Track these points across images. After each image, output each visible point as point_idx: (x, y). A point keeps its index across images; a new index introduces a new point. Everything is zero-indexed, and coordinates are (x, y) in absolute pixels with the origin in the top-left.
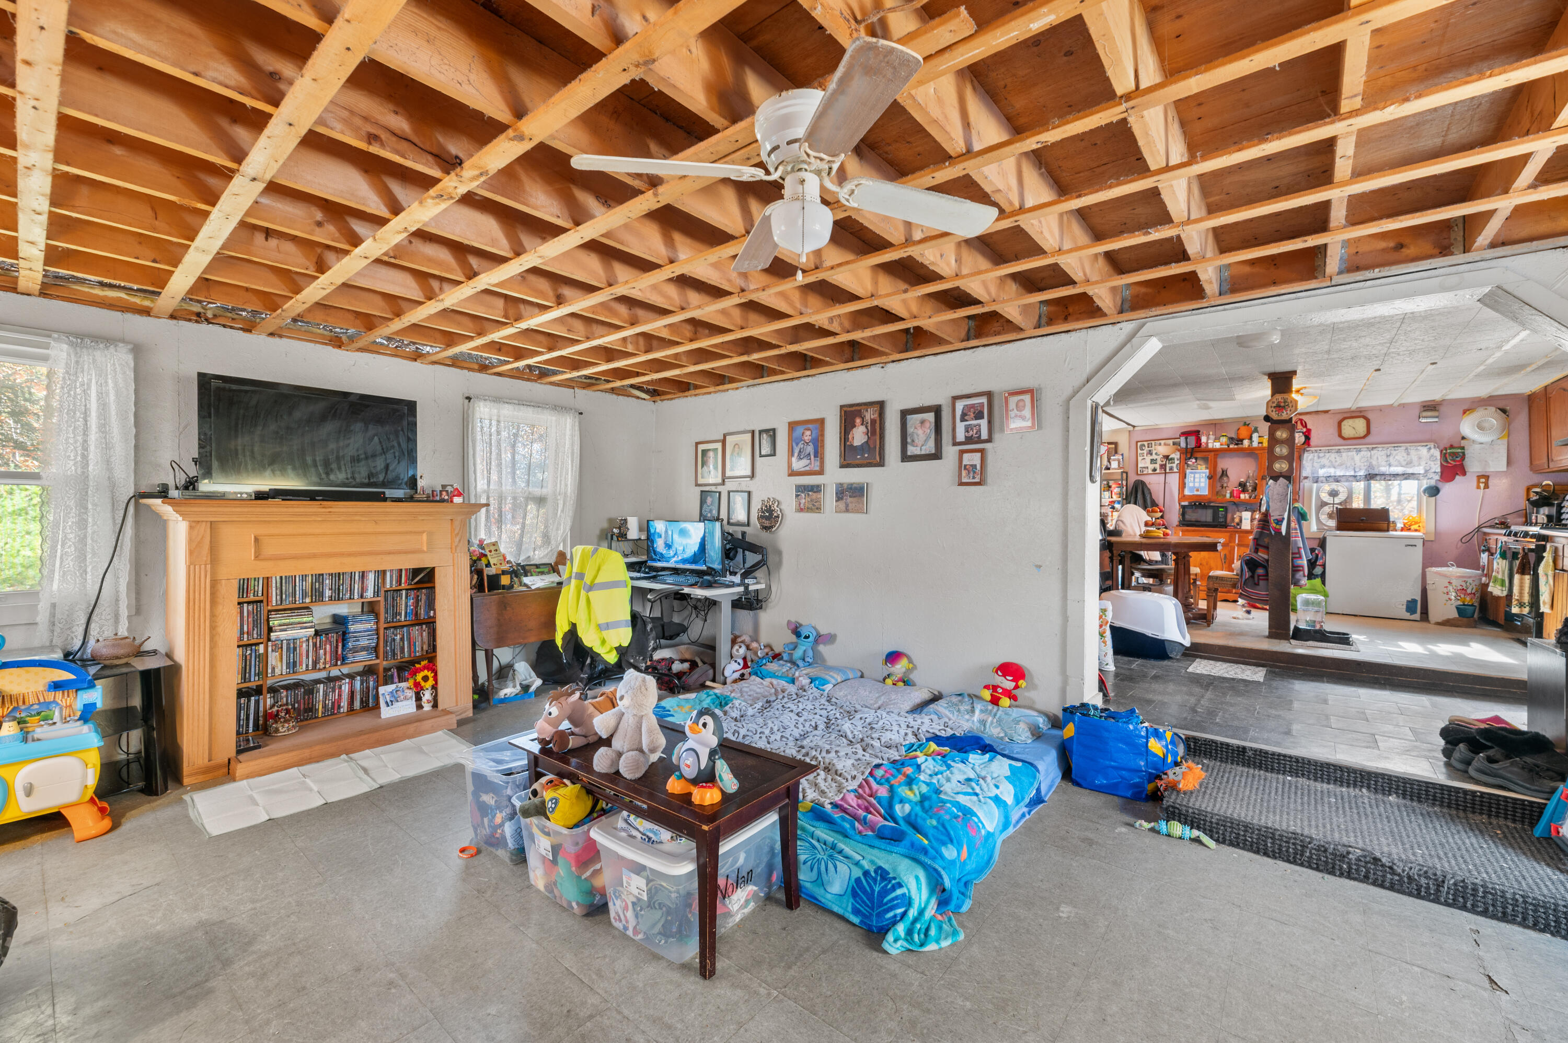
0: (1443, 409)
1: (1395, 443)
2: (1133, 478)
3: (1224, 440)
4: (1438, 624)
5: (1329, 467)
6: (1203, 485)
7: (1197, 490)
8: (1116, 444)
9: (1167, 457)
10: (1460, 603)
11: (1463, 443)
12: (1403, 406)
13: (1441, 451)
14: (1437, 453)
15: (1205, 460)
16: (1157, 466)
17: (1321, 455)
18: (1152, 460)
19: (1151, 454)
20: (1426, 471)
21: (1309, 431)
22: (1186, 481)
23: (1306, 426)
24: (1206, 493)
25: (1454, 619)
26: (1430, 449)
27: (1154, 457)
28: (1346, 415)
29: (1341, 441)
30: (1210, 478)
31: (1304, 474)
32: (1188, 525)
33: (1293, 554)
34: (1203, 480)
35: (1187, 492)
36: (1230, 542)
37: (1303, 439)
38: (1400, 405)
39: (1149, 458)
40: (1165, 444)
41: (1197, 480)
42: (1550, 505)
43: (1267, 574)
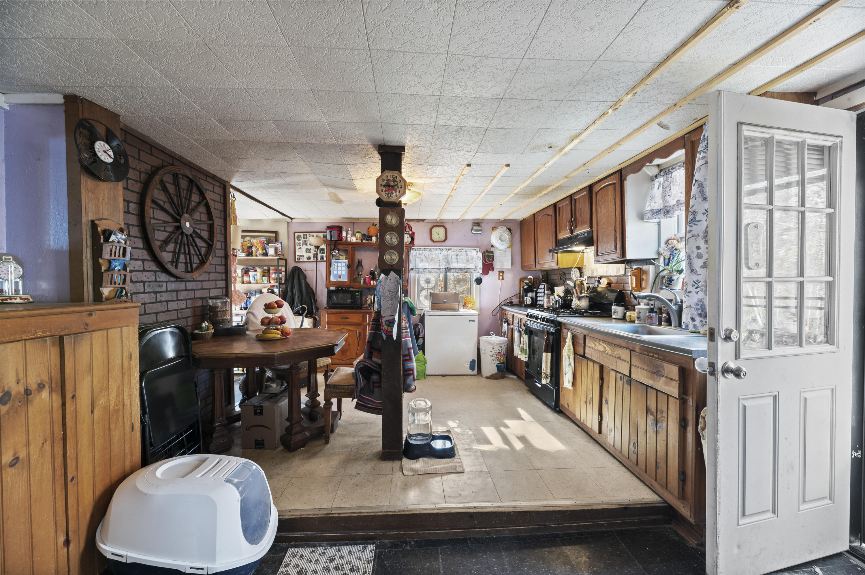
0: (483, 225)
1: (461, 247)
2: (291, 264)
3: (358, 235)
4: (487, 378)
5: (425, 262)
6: (343, 272)
7: (340, 277)
8: (276, 233)
9: (317, 247)
10: (498, 362)
11: (493, 249)
12: (464, 221)
13: (483, 254)
14: (481, 256)
15: (346, 251)
16: (311, 255)
17: (421, 252)
18: (307, 249)
19: (306, 244)
20: (476, 267)
21: (413, 233)
22: (332, 269)
23: (411, 230)
24: (347, 280)
25: (495, 374)
26: (477, 252)
27: (309, 247)
28: (435, 224)
29: (432, 244)
30: (349, 267)
31: (411, 266)
32: (334, 308)
33: (404, 356)
34: (344, 268)
35: (332, 279)
36: (363, 322)
37: (410, 239)
38: (462, 220)
39: (304, 248)
40: (317, 236)
41: (339, 268)
42: (532, 291)
43: (380, 382)
